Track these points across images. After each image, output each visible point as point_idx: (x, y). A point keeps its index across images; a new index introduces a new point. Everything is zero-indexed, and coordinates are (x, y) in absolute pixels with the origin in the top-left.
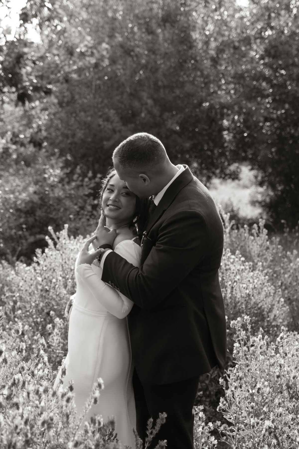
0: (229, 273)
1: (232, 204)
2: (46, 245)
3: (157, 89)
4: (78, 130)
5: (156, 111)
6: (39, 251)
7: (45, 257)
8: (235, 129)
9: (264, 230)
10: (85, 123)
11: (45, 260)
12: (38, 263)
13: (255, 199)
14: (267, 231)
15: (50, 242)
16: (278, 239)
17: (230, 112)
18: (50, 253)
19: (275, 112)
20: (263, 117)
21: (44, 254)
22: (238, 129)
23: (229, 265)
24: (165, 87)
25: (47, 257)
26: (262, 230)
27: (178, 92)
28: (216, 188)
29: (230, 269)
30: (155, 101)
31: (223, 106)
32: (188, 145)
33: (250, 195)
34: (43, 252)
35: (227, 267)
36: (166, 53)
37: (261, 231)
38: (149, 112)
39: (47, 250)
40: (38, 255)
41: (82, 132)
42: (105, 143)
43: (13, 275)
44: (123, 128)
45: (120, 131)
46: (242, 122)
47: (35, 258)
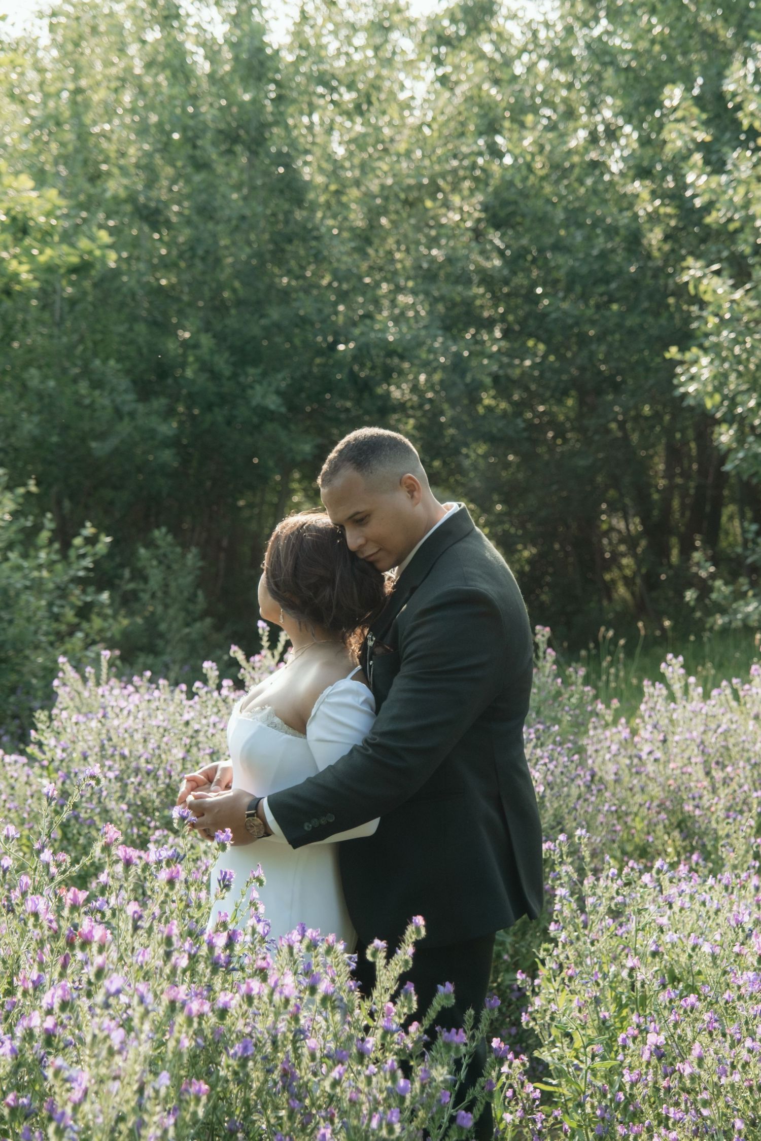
2: (54, 699)
3: (219, 308)
4: (24, 415)
5: (222, 363)
7: (59, 729)
8: (421, 406)
9: (549, 650)
10: (40, 396)
14: (554, 654)
16: (582, 672)
17: (406, 365)
20: (490, 374)
21: (55, 722)
22: (427, 406)
24: (240, 303)
25: (63, 728)
26: (545, 653)
27: (275, 313)
30: (220, 337)
31: (391, 351)
34: (50, 717)
36: (243, 218)
37: (541, 654)
38: (206, 367)
40: (40, 726)
41: (36, 419)
42: (94, 445)
44: (141, 408)
45: (132, 415)
46: (438, 388)
47: (33, 732)
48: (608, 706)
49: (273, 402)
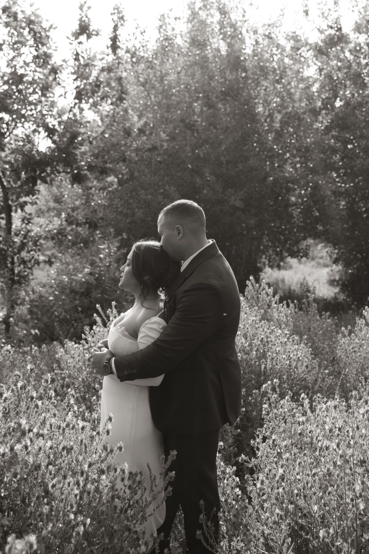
0: (270, 346)
1: (307, 283)
2: (95, 323)
6: (87, 328)
7: (93, 334)
8: (302, 204)
11: (93, 337)
12: (86, 339)
13: (333, 278)
14: (317, 305)
15: (98, 319)
16: (328, 314)
17: (296, 187)
18: (98, 329)
19: (343, 185)
20: (332, 191)
21: (92, 331)
22: (305, 204)
23: (270, 338)
25: (95, 333)
28: (291, 267)
29: (271, 341)
32: (252, 222)
33: (328, 273)
34: (91, 329)
35: (269, 339)
39: (94, 327)
40: (86, 332)
43: (62, 352)
46: (309, 196)
47: (83, 335)
48: (346, 328)
49: (238, 204)
